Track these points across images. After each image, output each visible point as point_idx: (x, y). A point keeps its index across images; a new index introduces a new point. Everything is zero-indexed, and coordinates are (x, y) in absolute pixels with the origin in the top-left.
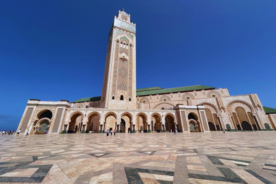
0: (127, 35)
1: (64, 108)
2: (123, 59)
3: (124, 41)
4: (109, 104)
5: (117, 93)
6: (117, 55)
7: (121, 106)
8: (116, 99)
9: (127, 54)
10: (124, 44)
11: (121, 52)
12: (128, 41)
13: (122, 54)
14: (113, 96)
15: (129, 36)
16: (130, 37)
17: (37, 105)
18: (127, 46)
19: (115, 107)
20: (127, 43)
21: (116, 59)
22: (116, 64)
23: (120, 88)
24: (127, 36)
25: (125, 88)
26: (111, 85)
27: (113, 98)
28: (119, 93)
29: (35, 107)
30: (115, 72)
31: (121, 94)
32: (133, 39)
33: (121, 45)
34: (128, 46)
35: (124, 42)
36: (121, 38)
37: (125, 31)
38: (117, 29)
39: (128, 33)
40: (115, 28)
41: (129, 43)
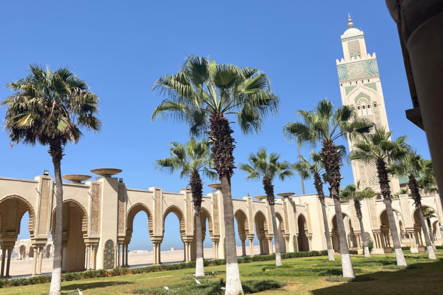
0: (364, 87)
3: (363, 102)
10: (364, 106)
12: (369, 98)
15: (367, 87)
16: (370, 89)
18: (368, 109)
20: (368, 104)
23: (372, 182)
28: (374, 190)
30: (360, 161)
32: (377, 90)
33: (359, 112)
34: (370, 109)
35: (363, 104)
36: (356, 99)
37: (359, 82)
38: (346, 85)
39: (366, 82)
40: (342, 85)
41: (372, 102)
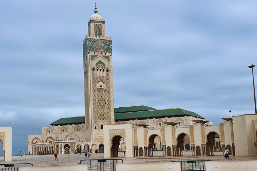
0: (103, 57)
1: (74, 143)
2: (101, 90)
3: (100, 67)
4: (93, 133)
5: (98, 123)
6: (94, 87)
7: (102, 134)
8: (98, 128)
9: (104, 82)
10: (100, 70)
11: (98, 82)
12: (104, 65)
13: (99, 84)
14: (95, 126)
16: (105, 59)
17: (63, 142)
18: (103, 72)
19: (97, 135)
20: (103, 69)
21: (94, 91)
22: (94, 96)
23: (100, 118)
24: (103, 59)
25: (105, 118)
26: (92, 117)
27: (95, 128)
28: (100, 123)
29: (62, 143)
30: (94, 104)
31: (102, 124)
32: (109, 61)
33: (97, 73)
34: (104, 72)
36: (97, 64)
37: (100, 53)
38: (92, 53)
39: (104, 54)
40: (89, 53)
41: (105, 68)
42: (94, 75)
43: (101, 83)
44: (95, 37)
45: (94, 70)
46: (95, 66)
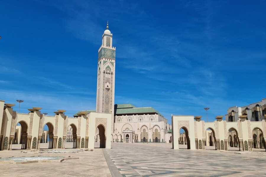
6: (104, 86)
10: (108, 73)
11: (106, 83)
12: (110, 69)
21: (103, 90)
22: (103, 94)
24: (110, 65)
33: (106, 75)
34: (110, 75)
36: (106, 68)
37: (108, 60)
38: (104, 59)
39: (111, 60)
40: (102, 59)
41: (111, 72)
42: (104, 77)
43: (108, 84)
44: (106, 47)
45: (104, 73)
46: (105, 70)
